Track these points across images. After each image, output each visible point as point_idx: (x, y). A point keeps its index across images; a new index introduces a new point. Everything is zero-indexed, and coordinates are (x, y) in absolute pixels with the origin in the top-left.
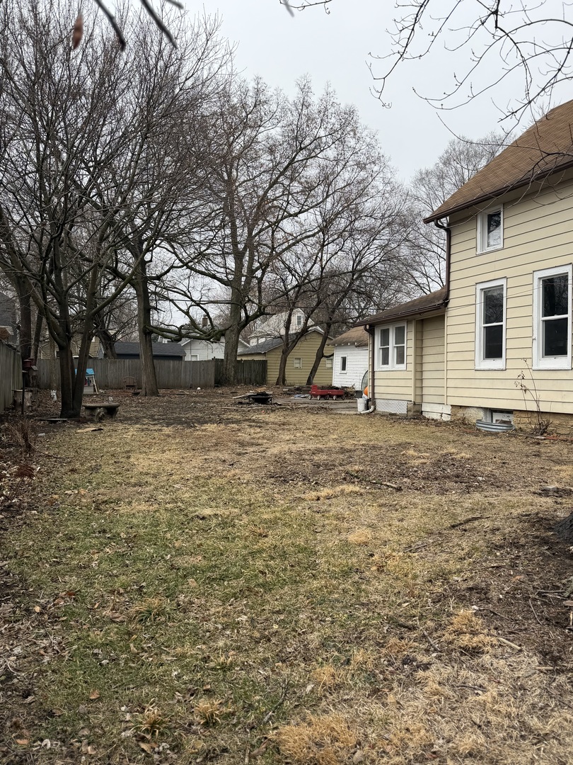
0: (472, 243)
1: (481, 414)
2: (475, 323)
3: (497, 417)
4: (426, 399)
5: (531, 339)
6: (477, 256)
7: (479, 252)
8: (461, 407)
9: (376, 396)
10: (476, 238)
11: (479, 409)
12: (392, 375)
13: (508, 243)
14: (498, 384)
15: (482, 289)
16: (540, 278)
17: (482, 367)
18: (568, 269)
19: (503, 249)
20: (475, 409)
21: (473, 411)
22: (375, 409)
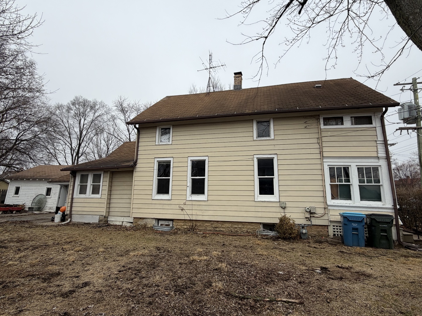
0: (153, 139)
1: (154, 222)
2: (153, 176)
3: (161, 222)
4: (111, 214)
5: (186, 186)
6: (156, 145)
7: (157, 144)
8: (140, 218)
9: (73, 213)
10: (156, 137)
11: (153, 219)
12: (88, 200)
13: (174, 142)
14: (167, 207)
15: (157, 161)
16: (191, 160)
17: (156, 198)
18: (206, 158)
19: (171, 144)
20: (151, 219)
21: (149, 220)
22: (71, 220)
